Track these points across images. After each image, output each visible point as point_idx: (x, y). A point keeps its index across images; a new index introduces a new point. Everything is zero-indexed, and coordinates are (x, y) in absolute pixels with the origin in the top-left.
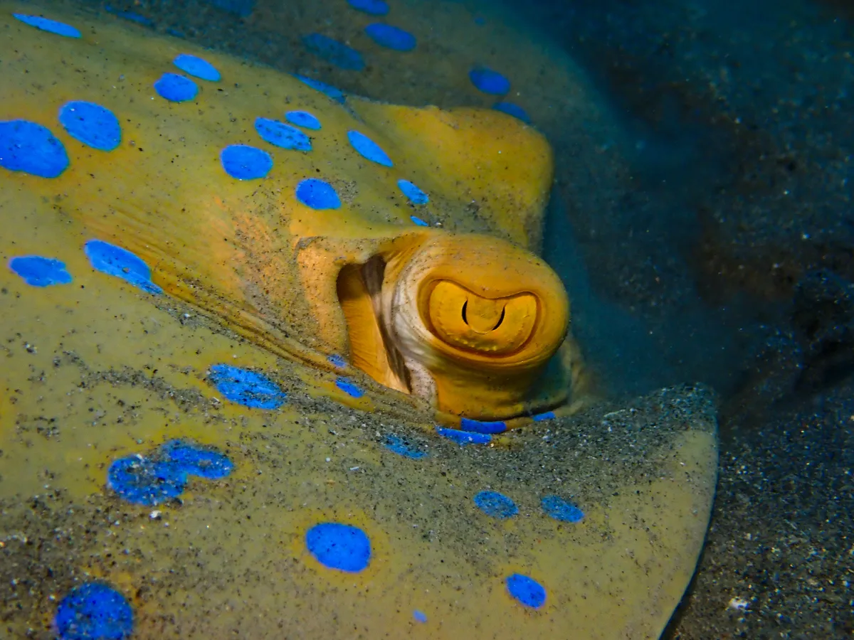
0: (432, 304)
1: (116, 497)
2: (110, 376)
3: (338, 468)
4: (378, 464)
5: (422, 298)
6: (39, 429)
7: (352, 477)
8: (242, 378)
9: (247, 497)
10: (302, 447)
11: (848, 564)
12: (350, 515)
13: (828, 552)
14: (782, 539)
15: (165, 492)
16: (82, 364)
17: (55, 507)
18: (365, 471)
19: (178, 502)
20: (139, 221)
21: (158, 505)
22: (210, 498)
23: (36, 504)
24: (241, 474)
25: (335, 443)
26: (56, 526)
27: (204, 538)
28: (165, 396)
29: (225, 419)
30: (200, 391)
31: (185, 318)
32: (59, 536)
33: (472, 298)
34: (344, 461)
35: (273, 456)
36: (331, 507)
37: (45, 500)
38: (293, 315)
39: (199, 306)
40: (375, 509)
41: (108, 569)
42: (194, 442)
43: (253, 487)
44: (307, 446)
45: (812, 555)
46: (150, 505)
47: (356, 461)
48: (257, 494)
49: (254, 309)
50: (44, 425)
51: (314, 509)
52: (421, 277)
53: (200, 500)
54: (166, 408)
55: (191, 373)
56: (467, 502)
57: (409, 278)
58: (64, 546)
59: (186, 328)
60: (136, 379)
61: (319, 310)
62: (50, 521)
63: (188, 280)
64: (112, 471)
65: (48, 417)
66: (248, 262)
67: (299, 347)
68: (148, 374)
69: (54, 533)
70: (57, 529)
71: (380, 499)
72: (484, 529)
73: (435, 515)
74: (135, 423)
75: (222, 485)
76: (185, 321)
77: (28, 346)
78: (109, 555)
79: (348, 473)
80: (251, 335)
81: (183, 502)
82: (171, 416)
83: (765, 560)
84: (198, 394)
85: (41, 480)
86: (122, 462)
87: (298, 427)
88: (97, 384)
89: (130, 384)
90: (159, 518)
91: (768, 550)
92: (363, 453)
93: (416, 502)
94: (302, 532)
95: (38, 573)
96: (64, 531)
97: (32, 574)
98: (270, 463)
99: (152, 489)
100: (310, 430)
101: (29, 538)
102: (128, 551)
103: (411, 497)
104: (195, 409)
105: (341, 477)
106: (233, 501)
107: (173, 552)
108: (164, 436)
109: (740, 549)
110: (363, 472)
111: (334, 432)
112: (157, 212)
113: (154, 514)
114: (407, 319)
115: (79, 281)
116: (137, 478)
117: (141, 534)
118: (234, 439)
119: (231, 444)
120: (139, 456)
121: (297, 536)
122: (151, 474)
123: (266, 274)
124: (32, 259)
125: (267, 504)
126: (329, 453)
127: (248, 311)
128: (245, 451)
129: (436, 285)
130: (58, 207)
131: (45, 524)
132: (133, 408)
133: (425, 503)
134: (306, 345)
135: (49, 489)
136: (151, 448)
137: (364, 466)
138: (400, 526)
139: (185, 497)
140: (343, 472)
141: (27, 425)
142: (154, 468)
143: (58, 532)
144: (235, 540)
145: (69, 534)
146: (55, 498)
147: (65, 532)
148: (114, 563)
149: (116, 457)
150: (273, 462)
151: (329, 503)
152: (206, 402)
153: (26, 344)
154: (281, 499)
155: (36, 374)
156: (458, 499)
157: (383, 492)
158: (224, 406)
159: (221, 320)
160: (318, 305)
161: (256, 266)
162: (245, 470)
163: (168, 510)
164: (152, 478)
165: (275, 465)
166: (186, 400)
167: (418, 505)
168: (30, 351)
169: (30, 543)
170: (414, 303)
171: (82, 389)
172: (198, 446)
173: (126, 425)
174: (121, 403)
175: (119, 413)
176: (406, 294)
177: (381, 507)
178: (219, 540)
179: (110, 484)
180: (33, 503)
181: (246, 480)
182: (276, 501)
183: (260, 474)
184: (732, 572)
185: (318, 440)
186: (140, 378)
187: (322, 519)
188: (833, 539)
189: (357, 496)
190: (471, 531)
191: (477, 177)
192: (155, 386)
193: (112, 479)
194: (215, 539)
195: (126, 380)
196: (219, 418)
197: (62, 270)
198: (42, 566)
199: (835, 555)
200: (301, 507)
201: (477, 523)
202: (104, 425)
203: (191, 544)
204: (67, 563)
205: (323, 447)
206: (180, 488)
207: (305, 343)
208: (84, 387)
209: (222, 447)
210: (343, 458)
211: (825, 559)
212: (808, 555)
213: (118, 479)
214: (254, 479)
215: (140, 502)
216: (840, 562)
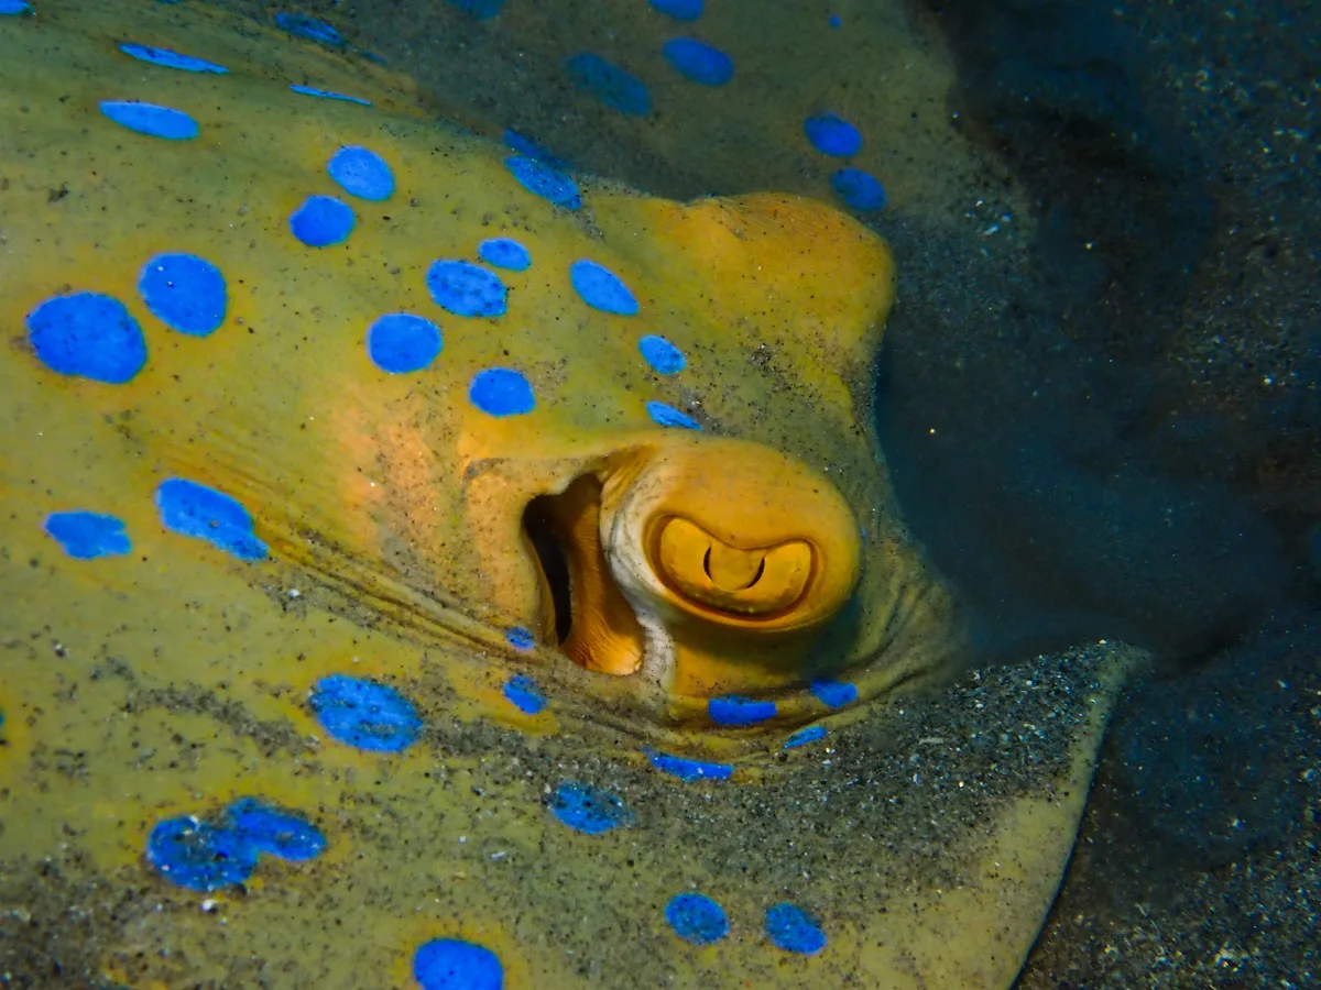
0: (663, 546)
1: (156, 874)
2: (166, 697)
3: (475, 853)
4: (535, 847)
5: (649, 536)
6: (61, 768)
7: (492, 870)
8: (359, 698)
9: (338, 892)
10: (429, 816)
11: (1211, 976)
12: (480, 930)
13: (1184, 957)
14: (1124, 931)
15: (225, 874)
16: (130, 677)
17: (73, 876)
18: (514, 860)
19: (241, 889)
20: (239, 445)
21: (214, 892)
22: (288, 889)
23: (45, 870)
24: (333, 856)
25: (478, 810)
26: (71, 903)
27: (273, 946)
28: (242, 731)
29: (322, 770)
30: (292, 724)
31: (291, 598)
32: (74, 917)
33: (717, 547)
34: (485, 843)
35: (384, 831)
36: (455, 915)
37: (60, 866)
38: (455, 575)
39: (319, 570)
40: (517, 922)
41: (137, 973)
42: (273, 804)
43: (349, 878)
44: (436, 815)
45: (1160, 963)
46: (203, 892)
47: (504, 842)
48: (353, 889)
49: (395, 570)
50: (68, 761)
51: (432, 915)
52: (648, 509)
53: (273, 890)
54: (241, 750)
55: (284, 695)
56: (654, 913)
57: (631, 509)
58: (79, 933)
59: (290, 616)
60: (204, 702)
61: (495, 564)
62: (64, 896)
63: (305, 532)
64: (155, 836)
65: (75, 749)
66: (390, 503)
67: (462, 621)
68: (221, 696)
69: (66, 914)
70: (73, 908)
71: (527, 906)
72: (672, 963)
73: (602, 935)
74: (194, 769)
75: (307, 870)
76: (290, 605)
77: (59, 647)
78: (140, 955)
79: (488, 862)
80: (394, 608)
81: (249, 891)
82: (246, 762)
83: (1095, 962)
84: (288, 729)
85: (58, 839)
86: (170, 824)
87: (430, 782)
88: (148, 708)
89: (194, 711)
90: (213, 911)
91: (1101, 947)
92: (517, 829)
93: (578, 913)
94: (411, 952)
95: (41, 968)
96: (82, 911)
97: (32, 967)
98: (378, 840)
99: (207, 868)
100: (444, 788)
101: (33, 916)
102: (167, 951)
103: (573, 905)
104: (282, 752)
105: (476, 868)
106: (320, 897)
107: (228, 961)
108: (232, 792)
109: (1064, 940)
110: (510, 860)
111: (481, 790)
112: (265, 431)
113: (208, 904)
114: (627, 564)
115: (140, 549)
116: (188, 850)
117: (187, 931)
118: (332, 801)
119: (326, 809)
120: (194, 819)
121: (403, 955)
122: (208, 846)
123: (416, 519)
124: (78, 517)
125: (366, 904)
126: (464, 829)
127: (388, 576)
128: (344, 821)
129: (669, 521)
130: (126, 429)
131: (57, 899)
132: (194, 746)
133: (591, 916)
134: (474, 618)
135: (68, 850)
136: (213, 807)
137: (513, 851)
138: (549, 950)
139: (254, 883)
140: (481, 860)
141: (44, 759)
142: (212, 838)
143: (72, 913)
144: (315, 953)
145: (88, 917)
146: (73, 864)
147: (82, 914)
148: (145, 968)
149: (162, 815)
150: (383, 839)
151: (454, 909)
152: (299, 742)
153: (55, 642)
154: (387, 898)
155: (66, 688)
156: (642, 908)
157: (534, 895)
158: (324, 748)
159: (349, 590)
160: (494, 555)
161: (402, 508)
162: (341, 849)
163: (226, 900)
164: (210, 851)
165: (385, 844)
166: (273, 739)
167: (580, 918)
168: (60, 653)
169: (34, 924)
170: (638, 545)
171: (125, 714)
172: (278, 810)
173: (183, 771)
174: (178, 739)
175: (172, 752)
176: (625, 533)
177: (527, 919)
178: (293, 950)
179: (151, 855)
180: (42, 870)
181: (341, 865)
182: (380, 900)
183: (361, 857)
184: (1046, 975)
185: (455, 804)
186: (208, 702)
187: (441, 932)
188: (1194, 936)
189: (495, 899)
190: (652, 964)
191: (768, 311)
192: (230, 715)
193: (154, 847)
194: (288, 948)
195: (188, 705)
196: (312, 768)
197: (117, 533)
198: (48, 958)
199: (1194, 962)
200: (414, 912)
201: (662, 951)
202: (151, 768)
203: (254, 952)
204: (82, 957)
205: (460, 815)
206: (247, 869)
207: (471, 614)
208: (129, 712)
209: (312, 811)
210: (484, 837)
211: (1177, 968)
212: (1154, 961)
213: (162, 848)
214: (352, 864)
215: (189, 885)
216: (1199, 972)
